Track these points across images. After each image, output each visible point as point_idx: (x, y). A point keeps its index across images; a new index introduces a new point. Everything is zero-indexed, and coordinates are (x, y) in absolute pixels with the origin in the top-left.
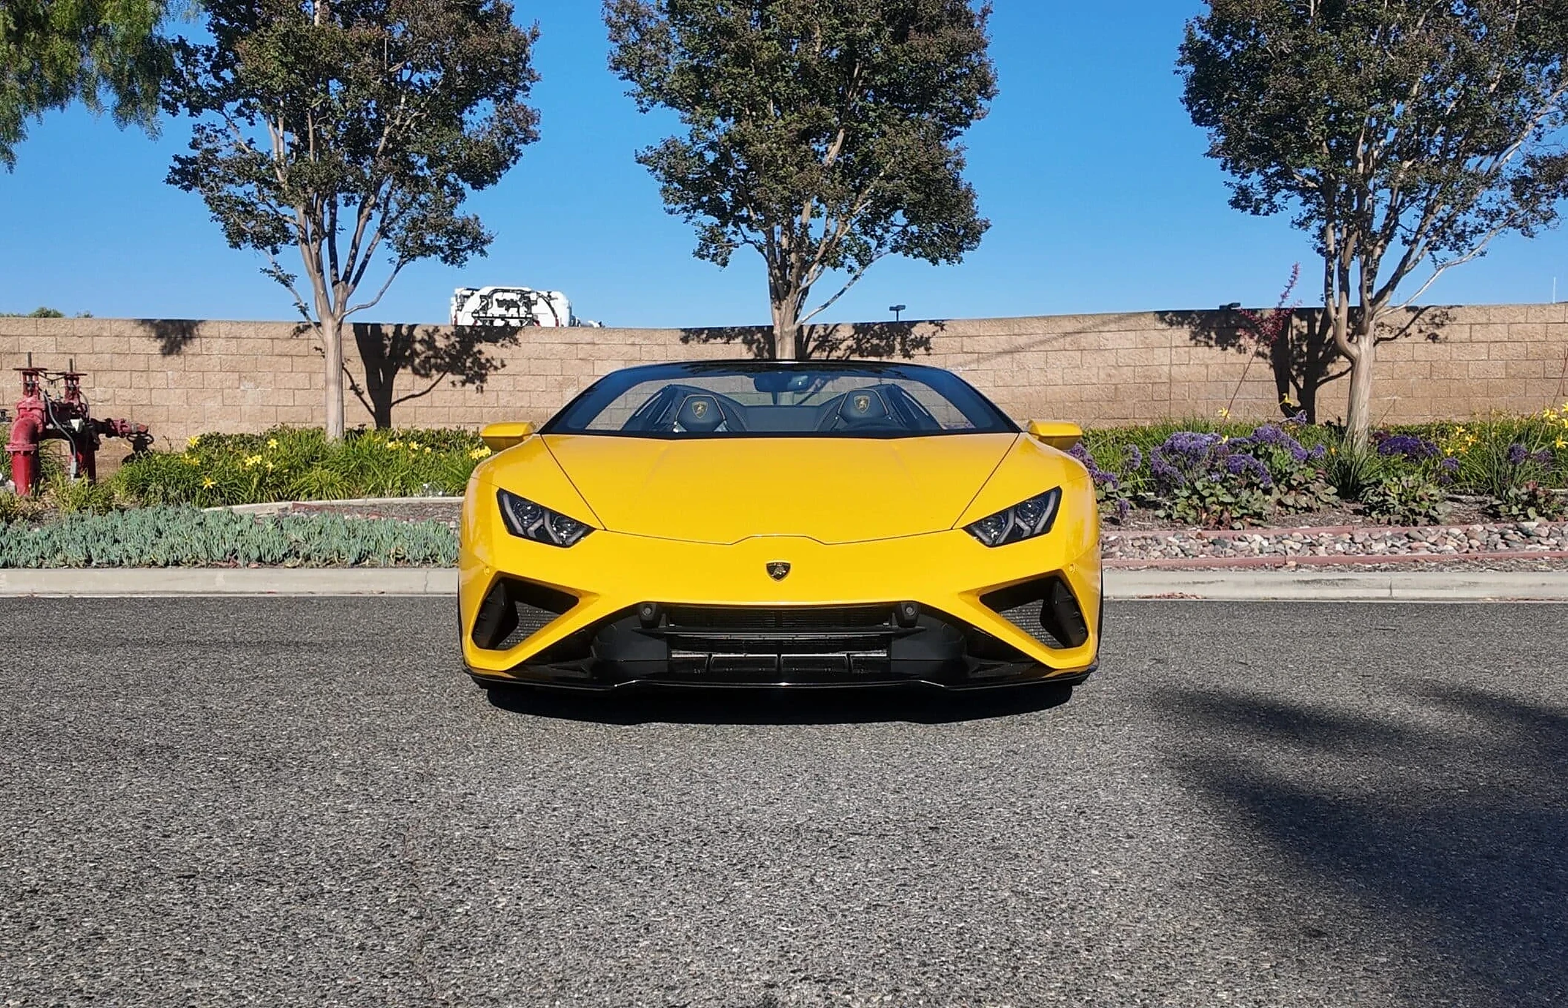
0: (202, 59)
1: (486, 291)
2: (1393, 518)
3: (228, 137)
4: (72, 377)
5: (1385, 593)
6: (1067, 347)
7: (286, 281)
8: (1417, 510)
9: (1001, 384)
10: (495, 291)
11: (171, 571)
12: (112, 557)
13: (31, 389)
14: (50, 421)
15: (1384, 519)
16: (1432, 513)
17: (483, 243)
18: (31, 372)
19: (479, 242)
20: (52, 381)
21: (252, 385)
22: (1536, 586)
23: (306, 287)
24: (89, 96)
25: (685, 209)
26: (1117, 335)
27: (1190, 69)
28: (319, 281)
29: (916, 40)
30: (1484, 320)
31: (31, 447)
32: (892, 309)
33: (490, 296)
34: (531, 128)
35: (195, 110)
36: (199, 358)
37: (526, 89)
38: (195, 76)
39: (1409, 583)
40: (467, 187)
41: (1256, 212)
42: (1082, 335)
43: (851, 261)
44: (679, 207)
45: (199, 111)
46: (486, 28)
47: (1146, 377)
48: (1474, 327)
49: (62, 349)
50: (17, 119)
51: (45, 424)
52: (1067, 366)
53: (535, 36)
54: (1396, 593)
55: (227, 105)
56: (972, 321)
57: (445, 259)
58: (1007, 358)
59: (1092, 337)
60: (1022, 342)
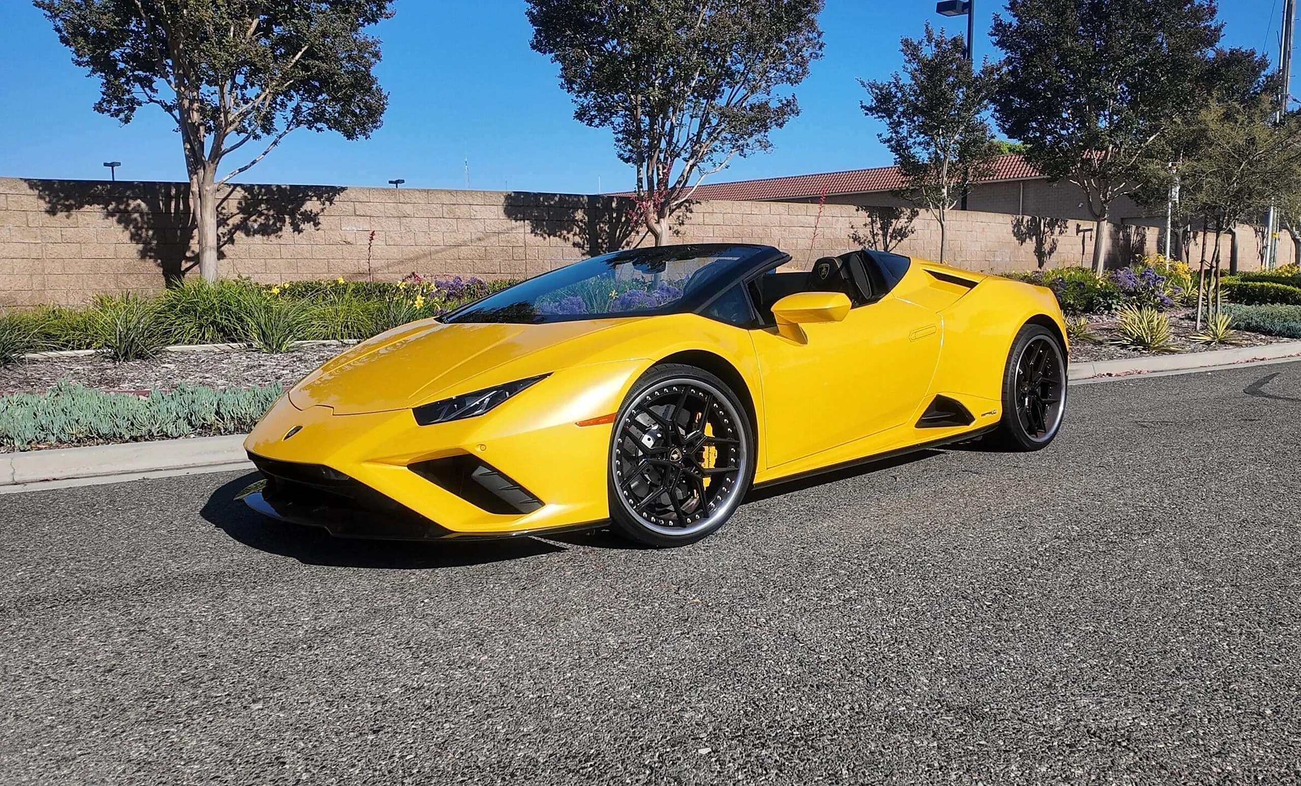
6: (445, 215)
9: (392, 243)
26: (483, 208)
42: (456, 206)
47: (508, 241)
52: (446, 230)
56: (363, 189)
58: (396, 221)
59: (464, 209)
60: (408, 209)
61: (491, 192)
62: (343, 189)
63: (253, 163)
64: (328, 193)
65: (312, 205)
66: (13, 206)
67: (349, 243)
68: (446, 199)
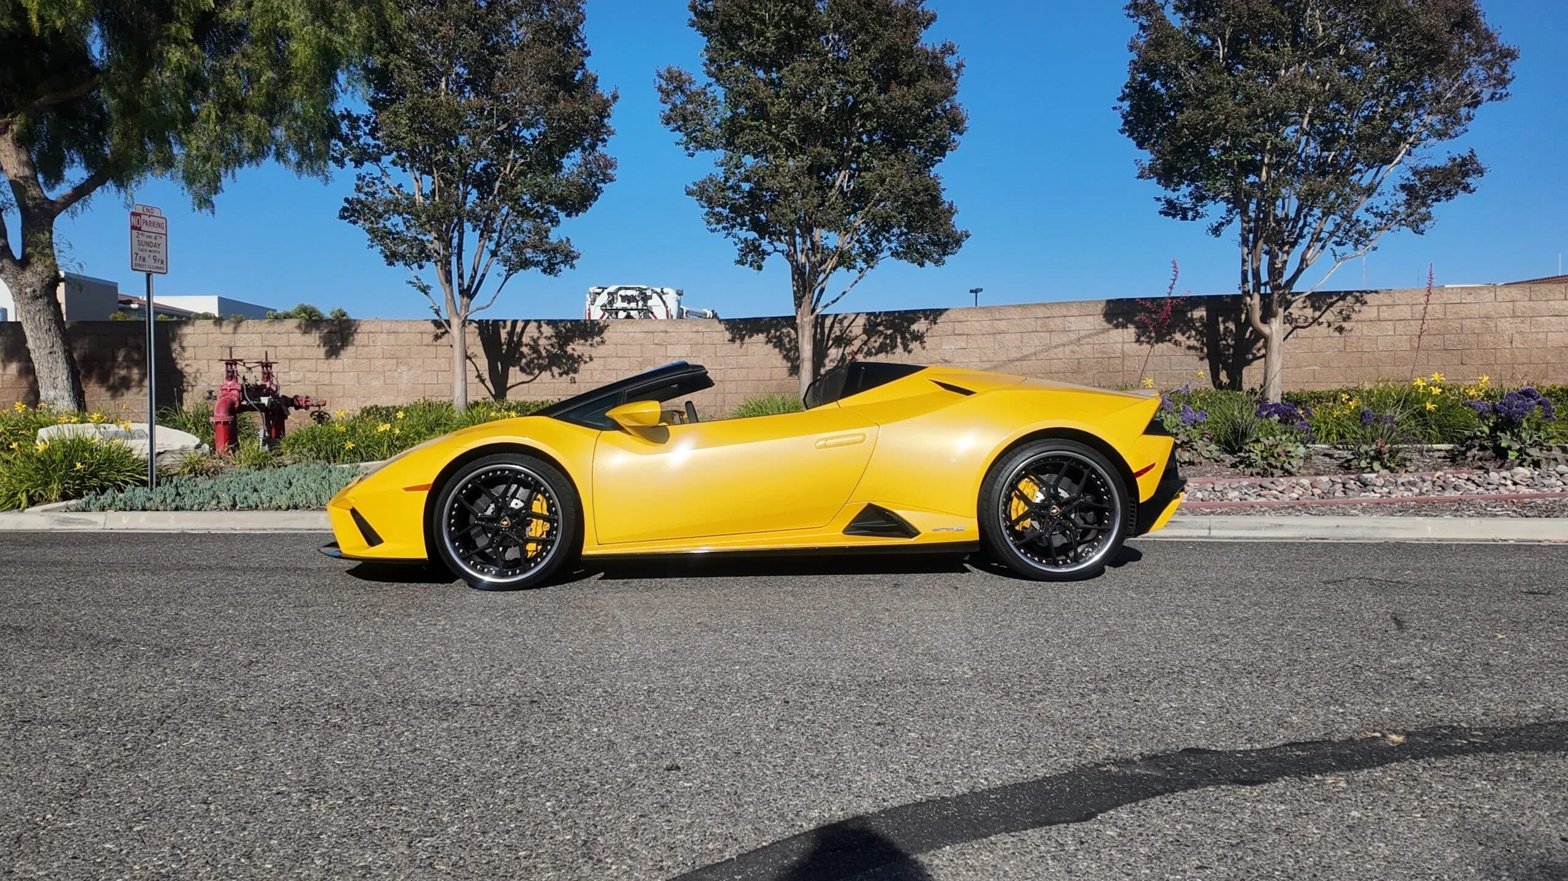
0: (362, 124)
1: (612, 289)
2: (1255, 471)
3: (383, 183)
4: (267, 365)
5: (1205, 533)
6: (1038, 329)
7: (425, 290)
8: (1274, 463)
9: (985, 359)
10: (620, 289)
11: (292, 514)
12: (250, 502)
13: (231, 375)
14: (244, 399)
15: (1248, 471)
16: (1286, 466)
17: (573, 258)
18: (231, 363)
19: (569, 257)
20: (250, 369)
21: (405, 368)
22: (1331, 527)
23: (439, 292)
24: (279, 156)
25: (724, 228)
26: (1079, 319)
27: (1126, 105)
28: (448, 290)
29: (896, 91)
30: (1389, 302)
31: (229, 418)
32: (971, 291)
33: (616, 292)
34: (609, 171)
35: (358, 163)
36: (366, 349)
37: (603, 140)
38: (358, 138)
39: (1224, 524)
40: (562, 215)
41: (1185, 218)
42: (1051, 319)
43: (860, 264)
44: (720, 227)
45: (362, 164)
46: (572, 96)
47: (1104, 353)
48: (1382, 308)
49: (266, 343)
50: (218, 178)
51: (240, 402)
52: (1038, 344)
53: (615, 98)
54: (1214, 533)
55: (383, 158)
56: (962, 309)
57: (544, 271)
58: (990, 338)
59: (1058, 321)
60: (1002, 325)
61: (1088, 302)
62: (946, 310)
63: (844, 293)
64: (932, 315)
65: (920, 326)
66: (707, 341)
67: (946, 361)
68: (1040, 312)
